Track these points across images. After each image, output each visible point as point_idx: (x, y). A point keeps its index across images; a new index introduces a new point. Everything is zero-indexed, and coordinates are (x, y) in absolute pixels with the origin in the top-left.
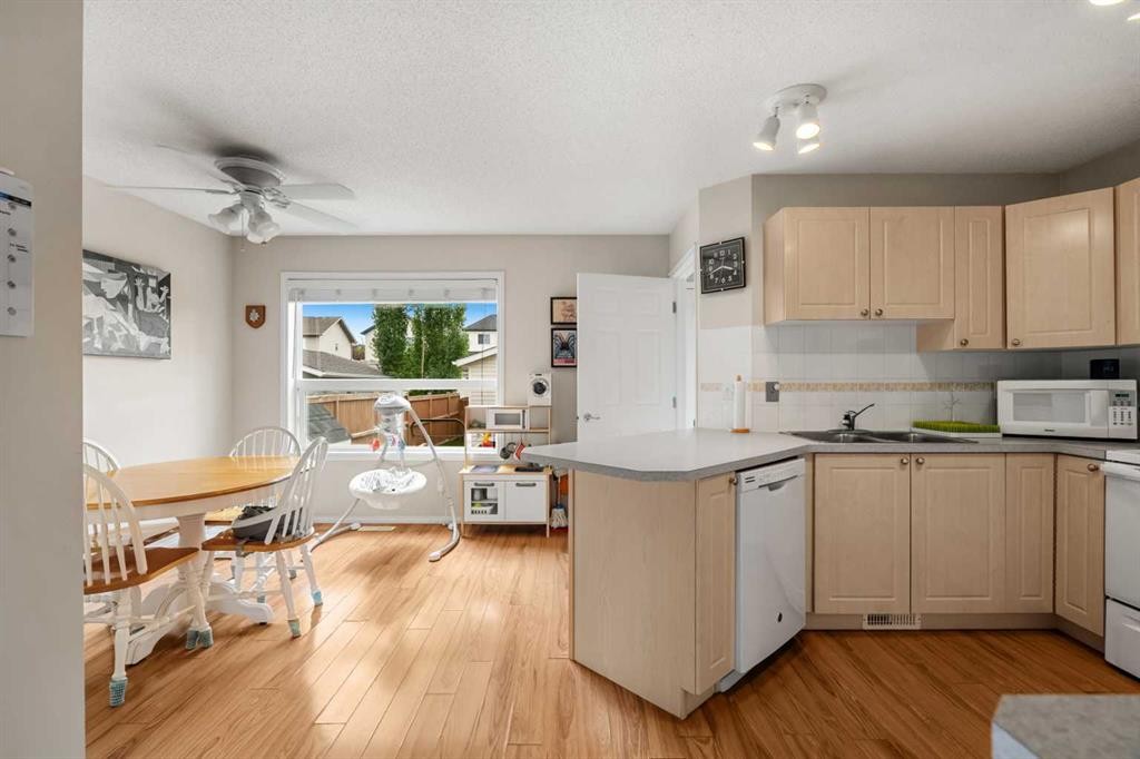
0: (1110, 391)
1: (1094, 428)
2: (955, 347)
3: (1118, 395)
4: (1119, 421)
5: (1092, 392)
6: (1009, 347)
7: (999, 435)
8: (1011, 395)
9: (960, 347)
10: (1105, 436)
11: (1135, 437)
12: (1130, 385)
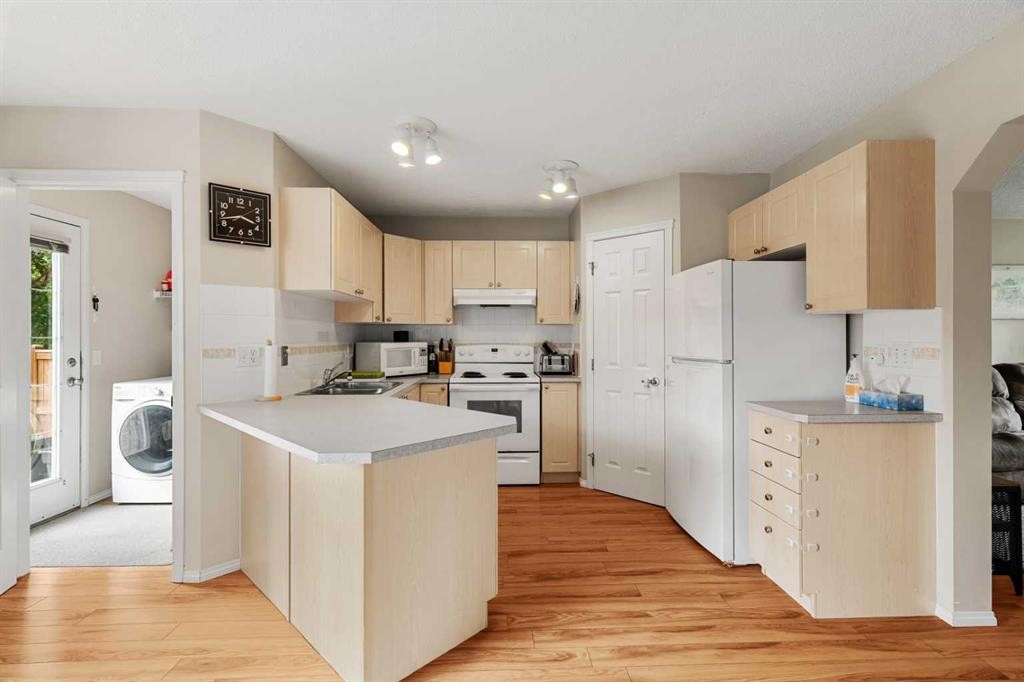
0: (420, 348)
1: (415, 368)
2: (374, 321)
3: (422, 350)
4: (422, 365)
5: (414, 348)
6: (386, 322)
7: (386, 378)
8: (386, 352)
10: (422, 373)
11: (426, 371)
12: (425, 345)
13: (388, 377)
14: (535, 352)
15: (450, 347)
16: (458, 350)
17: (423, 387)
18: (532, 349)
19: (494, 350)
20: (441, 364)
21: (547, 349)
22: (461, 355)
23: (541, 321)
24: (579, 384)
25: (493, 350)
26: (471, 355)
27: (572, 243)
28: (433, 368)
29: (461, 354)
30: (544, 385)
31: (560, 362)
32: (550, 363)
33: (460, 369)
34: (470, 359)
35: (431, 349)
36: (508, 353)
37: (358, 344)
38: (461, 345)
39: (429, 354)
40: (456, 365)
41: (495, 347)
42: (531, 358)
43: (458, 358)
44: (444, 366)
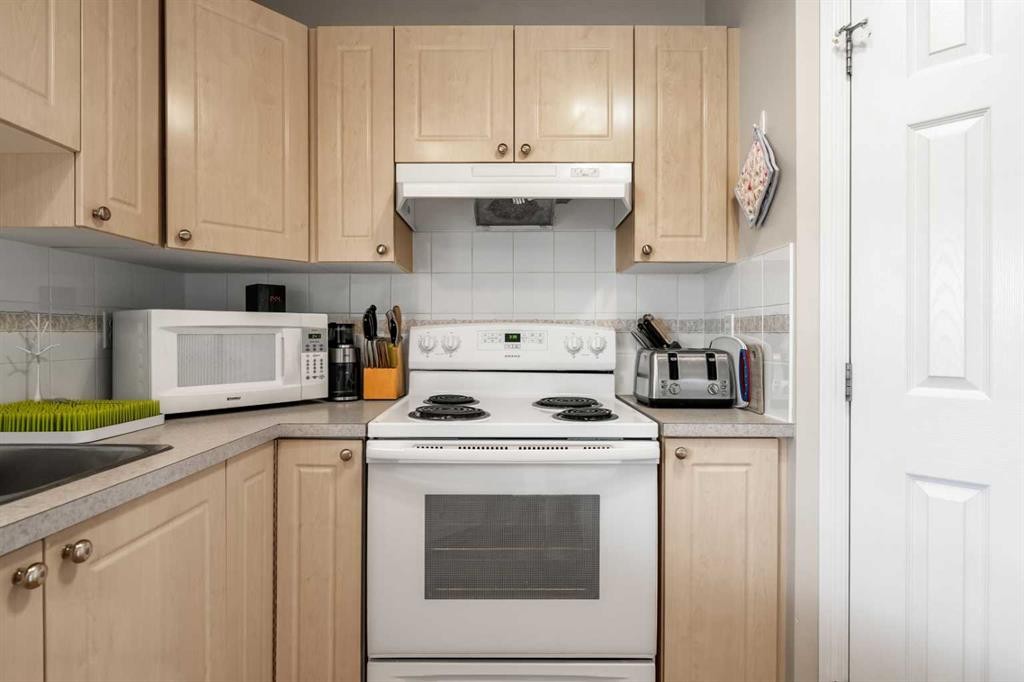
0: (304, 329)
1: (289, 386)
2: (81, 222)
3: (311, 336)
4: (311, 374)
5: (284, 330)
6: (172, 243)
7: (160, 419)
8: (174, 336)
9: (91, 224)
10: (299, 399)
11: (326, 395)
12: (319, 322)
13: (168, 417)
14: (619, 343)
15: (393, 331)
16: (416, 336)
17: (286, 450)
18: (610, 336)
19: (512, 338)
20: (367, 372)
21: (651, 335)
22: (427, 350)
23: (647, 253)
24: (784, 442)
25: (509, 338)
26: (450, 350)
27: (735, 31)
28: (345, 384)
29: (426, 346)
30: (671, 447)
31: (705, 370)
32: (674, 374)
33: (423, 387)
34: (445, 360)
35: (338, 334)
36: (547, 345)
37: (119, 315)
38: (423, 323)
39: (333, 345)
40: (412, 375)
41: (512, 329)
42: (607, 360)
43: (415, 358)
44: (377, 380)
